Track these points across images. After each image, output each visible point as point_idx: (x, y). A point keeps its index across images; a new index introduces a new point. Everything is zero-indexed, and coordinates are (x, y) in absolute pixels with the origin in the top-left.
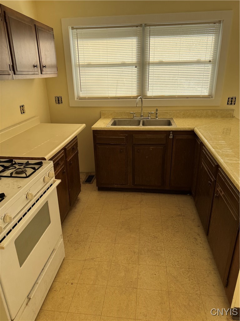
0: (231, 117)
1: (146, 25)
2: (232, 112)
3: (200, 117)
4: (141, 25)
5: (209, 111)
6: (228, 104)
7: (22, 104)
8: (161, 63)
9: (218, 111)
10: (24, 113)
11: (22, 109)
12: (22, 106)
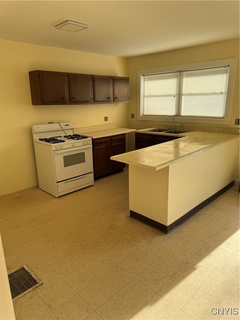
0: (236, 134)
1: (181, 71)
2: (238, 130)
3: (214, 132)
4: (178, 72)
5: (220, 128)
6: (236, 124)
7: (106, 116)
8: (190, 94)
9: (227, 129)
10: (106, 120)
11: (106, 119)
12: (106, 117)
